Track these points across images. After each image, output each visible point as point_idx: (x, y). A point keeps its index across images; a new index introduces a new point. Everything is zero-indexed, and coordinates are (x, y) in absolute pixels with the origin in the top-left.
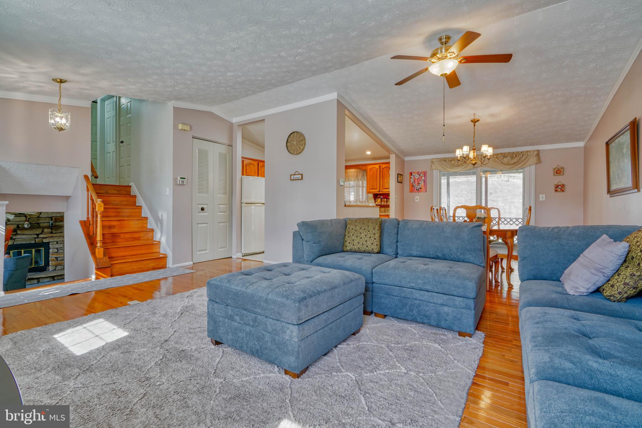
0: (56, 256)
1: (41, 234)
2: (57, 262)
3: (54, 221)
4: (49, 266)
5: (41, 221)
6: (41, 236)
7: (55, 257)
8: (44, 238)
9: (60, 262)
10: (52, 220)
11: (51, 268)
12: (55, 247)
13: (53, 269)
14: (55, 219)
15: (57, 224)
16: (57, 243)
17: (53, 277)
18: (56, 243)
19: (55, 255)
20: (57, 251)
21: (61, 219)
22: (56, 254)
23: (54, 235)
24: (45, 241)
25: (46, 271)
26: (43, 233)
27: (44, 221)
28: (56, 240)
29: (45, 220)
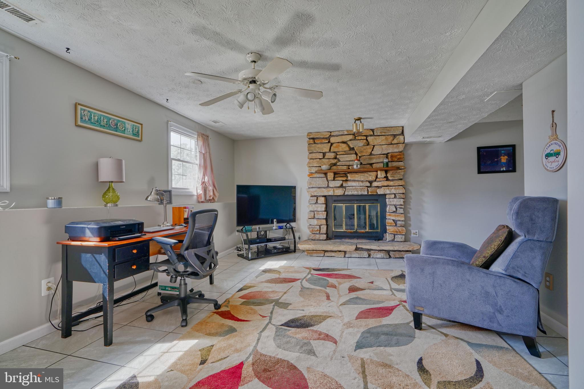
0: (394, 218)
1: (375, 181)
2: (395, 227)
3: (390, 160)
4: (386, 232)
5: (374, 161)
6: (375, 184)
7: (393, 220)
8: (378, 187)
9: (400, 228)
10: (387, 157)
11: (388, 237)
12: (392, 203)
13: (390, 239)
14: (392, 156)
15: (395, 164)
16: (395, 197)
17: (388, 252)
18: (393, 196)
19: (393, 216)
20: (395, 210)
21: (399, 157)
22: (393, 214)
23: (391, 183)
24: (380, 192)
25: (382, 240)
26: (377, 180)
27: (378, 161)
28: (393, 191)
29: (379, 158)
